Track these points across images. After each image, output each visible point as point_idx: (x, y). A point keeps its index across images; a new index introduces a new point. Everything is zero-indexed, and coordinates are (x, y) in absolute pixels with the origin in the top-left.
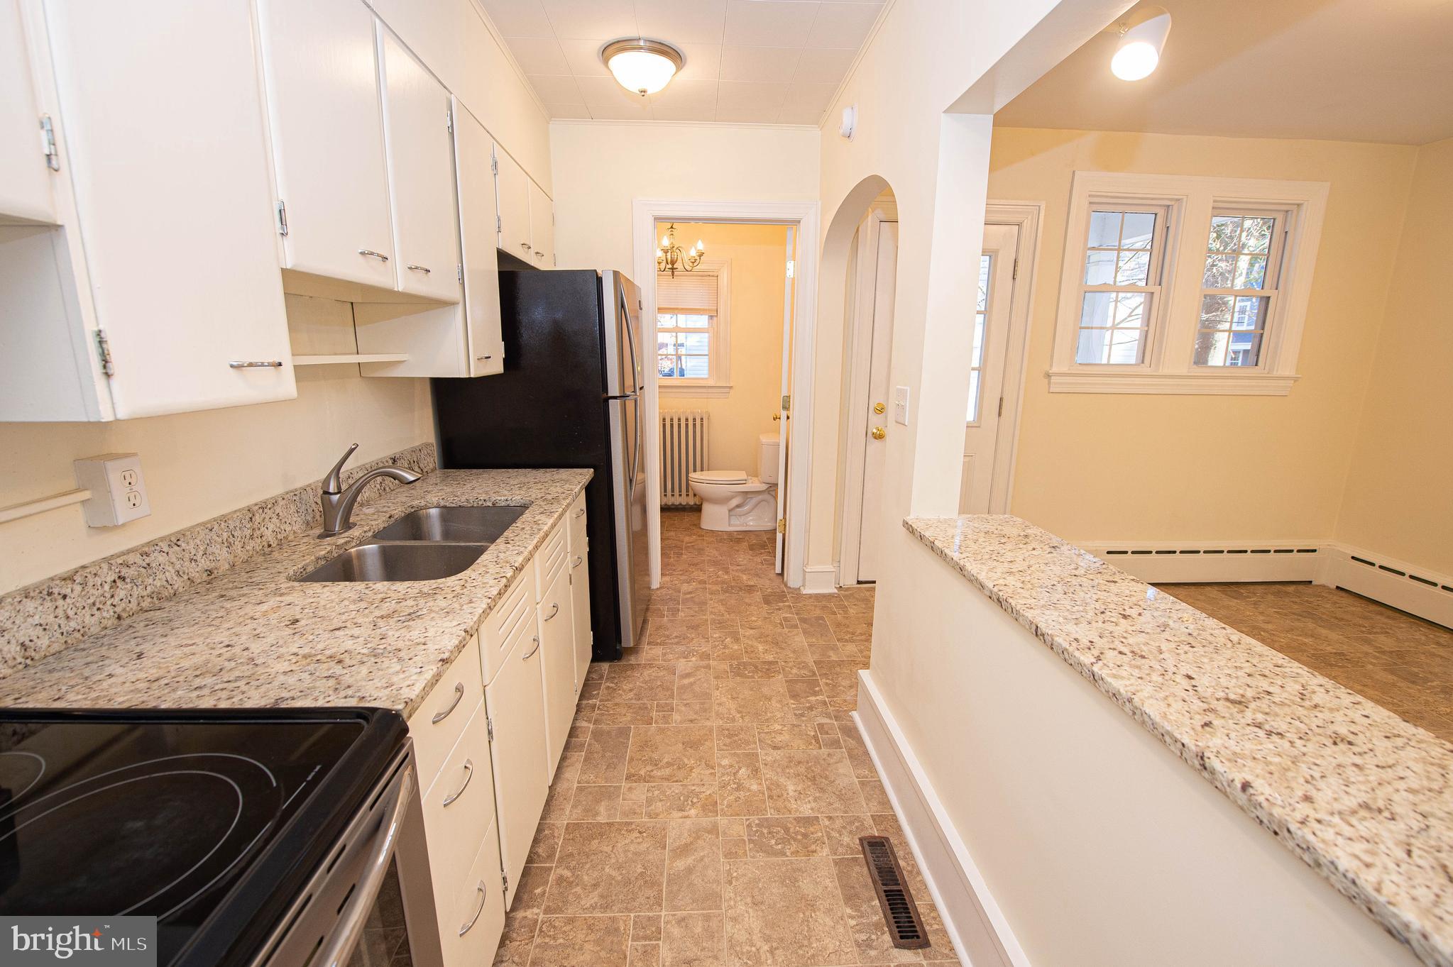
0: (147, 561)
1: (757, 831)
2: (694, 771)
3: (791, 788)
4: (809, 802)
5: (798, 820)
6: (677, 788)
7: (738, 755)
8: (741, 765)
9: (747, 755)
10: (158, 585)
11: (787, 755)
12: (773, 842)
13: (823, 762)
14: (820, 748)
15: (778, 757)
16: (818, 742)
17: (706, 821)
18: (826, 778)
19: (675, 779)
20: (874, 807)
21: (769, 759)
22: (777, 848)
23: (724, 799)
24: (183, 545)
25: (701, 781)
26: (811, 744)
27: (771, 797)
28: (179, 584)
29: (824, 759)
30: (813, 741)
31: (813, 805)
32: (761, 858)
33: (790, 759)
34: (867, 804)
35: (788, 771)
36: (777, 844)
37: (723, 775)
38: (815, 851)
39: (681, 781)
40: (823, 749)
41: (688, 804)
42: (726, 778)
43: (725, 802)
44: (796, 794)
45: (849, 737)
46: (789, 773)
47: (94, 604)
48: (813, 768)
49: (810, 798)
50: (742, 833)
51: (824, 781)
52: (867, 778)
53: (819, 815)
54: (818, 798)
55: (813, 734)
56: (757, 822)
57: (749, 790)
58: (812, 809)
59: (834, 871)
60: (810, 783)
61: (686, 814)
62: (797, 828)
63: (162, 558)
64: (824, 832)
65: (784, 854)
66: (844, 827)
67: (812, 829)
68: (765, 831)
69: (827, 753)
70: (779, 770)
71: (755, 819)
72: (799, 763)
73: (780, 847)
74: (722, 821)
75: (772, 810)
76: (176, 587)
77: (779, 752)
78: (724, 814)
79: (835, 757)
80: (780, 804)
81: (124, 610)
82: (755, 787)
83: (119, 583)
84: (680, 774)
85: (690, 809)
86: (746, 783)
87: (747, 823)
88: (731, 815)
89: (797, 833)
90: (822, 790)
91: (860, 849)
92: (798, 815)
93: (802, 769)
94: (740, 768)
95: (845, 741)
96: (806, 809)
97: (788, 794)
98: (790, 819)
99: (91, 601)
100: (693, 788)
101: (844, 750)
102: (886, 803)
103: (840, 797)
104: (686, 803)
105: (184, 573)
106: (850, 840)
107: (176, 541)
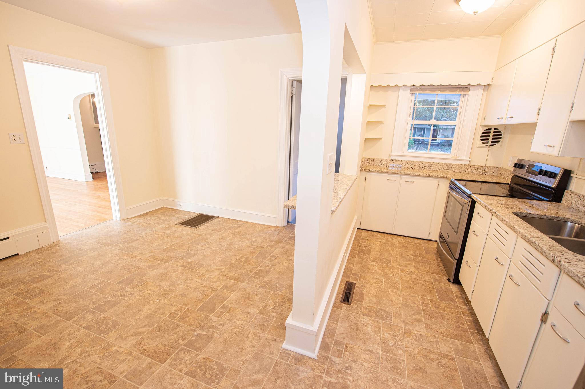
1: (388, 318)
2: (417, 352)
3: (369, 329)
4: (363, 321)
5: (371, 316)
6: (425, 345)
7: (393, 354)
8: (392, 347)
9: (387, 352)
11: (366, 345)
12: (382, 313)
13: (349, 336)
14: (347, 344)
15: (371, 345)
16: (346, 347)
17: (409, 327)
18: (351, 328)
19: (427, 350)
20: (338, 311)
21: (376, 346)
22: (381, 311)
23: (401, 334)
25: (412, 345)
26: (351, 347)
27: (380, 328)
29: (348, 337)
30: (348, 348)
31: (362, 320)
32: (388, 310)
33: (365, 343)
34: (340, 313)
35: (368, 337)
36: (381, 312)
37: (401, 345)
38: (368, 306)
39: (423, 348)
40: (345, 342)
41: (418, 336)
42: (400, 343)
43: (401, 332)
44: (368, 326)
45: (328, 344)
46: (368, 336)
48: (355, 334)
49: (362, 322)
50: (394, 319)
51: (353, 328)
52: (333, 323)
53: (362, 315)
54: (359, 322)
55: (347, 353)
56: (387, 321)
57: (389, 334)
58: (363, 318)
59: (364, 301)
60: (360, 328)
61: (419, 333)
62: (372, 314)
64: (362, 310)
65: (379, 308)
66: (354, 309)
67: (367, 312)
68: (385, 317)
69: (345, 340)
70: (373, 339)
71: (388, 322)
72: (361, 339)
73: (380, 311)
74: (402, 325)
75: (380, 323)
77: (370, 348)
78: (401, 327)
79: (342, 336)
80: (376, 324)
82: (386, 334)
84: (424, 352)
85: (417, 334)
86: (390, 337)
87: (391, 322)
88: (398, 326)
89: (373, 313)
90: (356, 324)
91: (352, 303)
92: (370, 318)
93: (361, 336)
94: (392, 346)
95: (331, 343)
96: (366, 319)
97: (372, 327)
98: (374, 317)
100: (416, 343)
101: (335, 339)
102: (333, 311)
103: (349, 319)
104: (419, 337)
106: (354, 305)
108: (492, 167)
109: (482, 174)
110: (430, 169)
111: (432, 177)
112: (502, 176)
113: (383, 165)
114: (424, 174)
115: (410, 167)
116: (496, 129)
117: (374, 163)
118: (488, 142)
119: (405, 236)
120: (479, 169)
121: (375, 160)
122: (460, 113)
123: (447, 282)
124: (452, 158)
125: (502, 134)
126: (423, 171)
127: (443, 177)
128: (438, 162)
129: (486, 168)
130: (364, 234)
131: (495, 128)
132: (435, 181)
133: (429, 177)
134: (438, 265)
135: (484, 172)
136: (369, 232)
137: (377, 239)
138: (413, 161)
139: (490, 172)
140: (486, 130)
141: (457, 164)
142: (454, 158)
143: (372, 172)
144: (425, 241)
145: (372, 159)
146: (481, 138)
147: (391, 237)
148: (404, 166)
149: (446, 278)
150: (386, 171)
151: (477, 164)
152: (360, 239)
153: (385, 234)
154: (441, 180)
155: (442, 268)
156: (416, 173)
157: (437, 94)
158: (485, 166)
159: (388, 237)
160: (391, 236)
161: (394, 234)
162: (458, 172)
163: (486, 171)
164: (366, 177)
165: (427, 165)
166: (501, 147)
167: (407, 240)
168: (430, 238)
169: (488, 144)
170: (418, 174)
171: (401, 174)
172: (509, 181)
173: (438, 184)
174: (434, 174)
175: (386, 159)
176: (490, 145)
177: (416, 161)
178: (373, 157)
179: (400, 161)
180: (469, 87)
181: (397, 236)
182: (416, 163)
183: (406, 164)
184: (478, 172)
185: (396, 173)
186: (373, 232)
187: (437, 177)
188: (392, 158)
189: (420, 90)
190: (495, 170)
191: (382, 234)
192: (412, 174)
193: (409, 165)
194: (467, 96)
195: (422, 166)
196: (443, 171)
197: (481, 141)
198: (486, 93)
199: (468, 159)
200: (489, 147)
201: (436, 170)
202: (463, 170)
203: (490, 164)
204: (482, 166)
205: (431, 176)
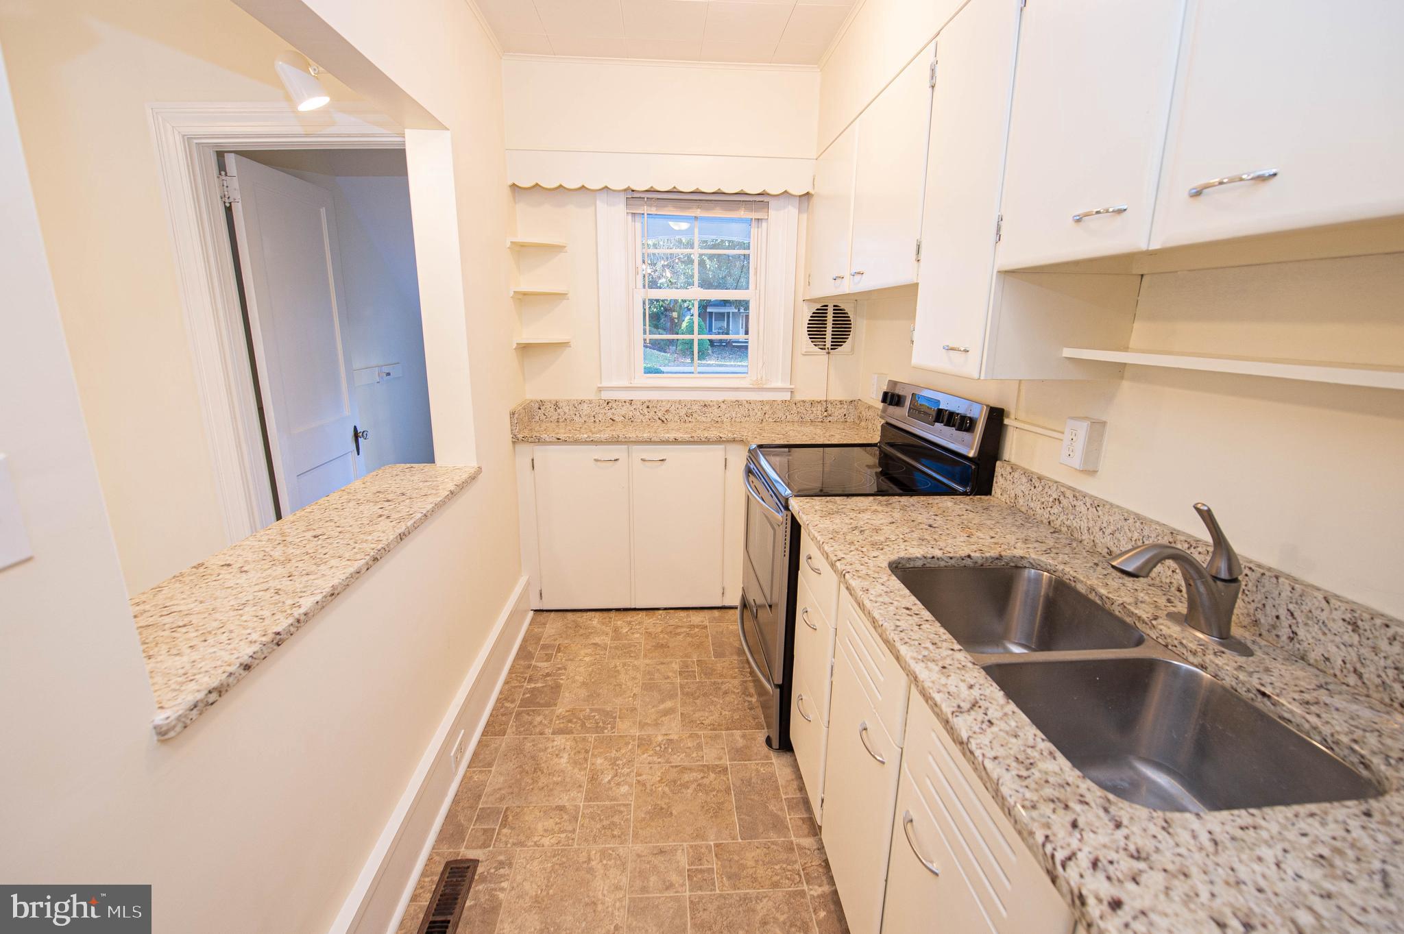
0: (1075, 503)
10: (1075, 525)
24: (1100, 513)
28: (1085, 537)
47: (1043, 503)
63: (1083, 509)
76: (1084, 538)
81: (1053, 521)
83: (1057, 502)
99: (1043, 500)
105: (1092, 533)
107: (1097, 505)
108: (841, 403)
109: (822, 422)
110: (704, 419)
111: (708, 441)
112: (863, 424)
113: (584, 419)
114: (687, 437)
115: (656, 418)
116: (837, 309)
117: (559, 415)
118: (825, 342)
119: (665, 609)
120: (814, 409)
121: (560, 405)
122: (756, 269)
123: (765, 749)
124: (751, 386)
125: (851, 318)
126: (690, 425)
127: (734, 441)
128: (721, 399)
129: (829, 406)
130: (553, 626)
131: (834, 306)
132: (717, 452)
133: (700, 442)
134: (745, 692)
135: (826, 416)
136: (569, 615)
137: (587, 636)
138: (662, 402)
139: (837, 413)
140: (817, 310)
141: (765, 400)
142: (756, 387)
143: (545, 443)
144: (716, 613)
145: (550, 401)
146: (808, 331)
147: (629, 619)
148: (641, 417)
149: (761, 736)
150: (586, 436)
151: (808, 398)
152: (536, 649)
153: (613, 614)
154: (731, 447)
155: (754, 700)
156: (667, 436)
157: (696, 218)
158: (826, 401)
159: (619, 621)
160: (629, 617)
161: (637, 607)
162: (770, 420)
163: (830, 412)
164: (533, 460)
165: (695, 408)
166: (853, 349)
167: (671, 622)
168: (727, 604)
169: (825, 345)
170: (671, 436)
171: (628, 442)
172: (876, 439)
173: (726, 459)
174: (713, 434)
175: (590, 398)
176: (830, 347)
177: (669, 401)
178: (553, 396)
179: (627, 404)
180: (765, 199)
181: (644, 613)
182: (669, 405)
183: (646, 411)
184: (812, 415)
185: (615, 441)
186: (579, 614)
187: (720, 441)
188: (606, 395)
189: (651, 206)
190: (848, 410)
191: (606, 614)
192: (657, 440)
193: (653, 413)
194: (764, 224)
195: (684, 412)
196: (738, 420)
197: (810, 338)
198: (804, 216)
199: (788, 385)
200: (829, 353)
201: (719, 419)
202: (780, 414)
203: (837, 395)
204: (819, 399)
205: (703, 439)
